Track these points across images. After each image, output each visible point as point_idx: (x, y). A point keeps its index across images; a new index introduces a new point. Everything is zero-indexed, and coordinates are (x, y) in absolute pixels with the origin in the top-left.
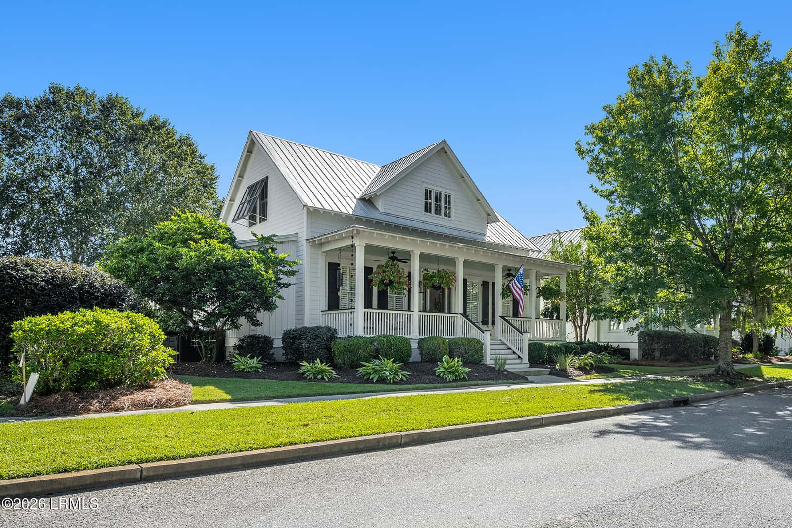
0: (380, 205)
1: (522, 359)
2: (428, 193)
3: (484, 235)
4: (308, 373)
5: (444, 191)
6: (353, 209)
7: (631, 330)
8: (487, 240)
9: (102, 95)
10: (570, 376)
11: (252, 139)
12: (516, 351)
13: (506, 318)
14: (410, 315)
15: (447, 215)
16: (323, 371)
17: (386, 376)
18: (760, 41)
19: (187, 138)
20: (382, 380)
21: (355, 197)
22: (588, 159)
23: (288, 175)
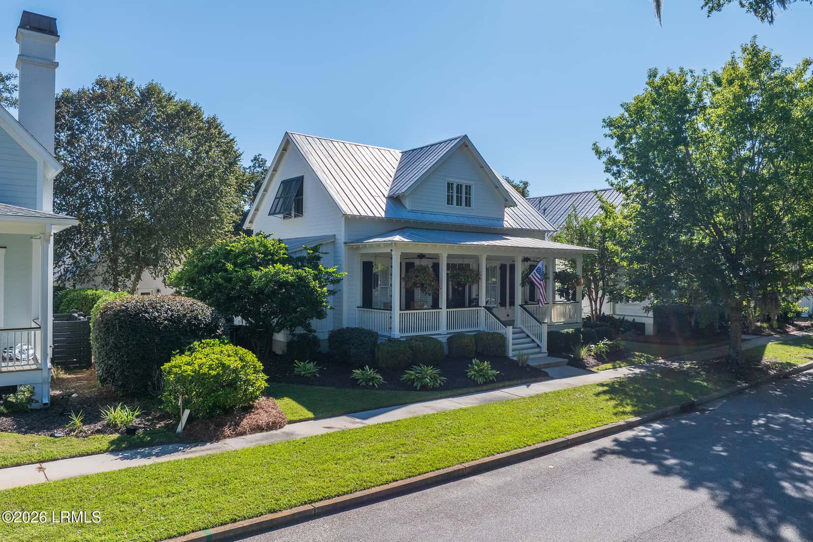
0: (407, 203)
1: (541, 348)
2: (450, 186)
3: (503, 219)
4: (360, 381)
5: (464, 182)
6: (385, 210)
7: (647, 309)
8: (505, 226)
9: (141, 83)
10: (587, 367)
11: (288, 140)
12: (535, 339)
13: (524, 306)
14: (439, 312)
15: (468, 203)
16: (373, 379)
17: (428, 384)
18: (773, 55)
19: (214, 119)
20: (424, 388)
21: (384, 196)
22: (604, 159)
23: (326, 180)
